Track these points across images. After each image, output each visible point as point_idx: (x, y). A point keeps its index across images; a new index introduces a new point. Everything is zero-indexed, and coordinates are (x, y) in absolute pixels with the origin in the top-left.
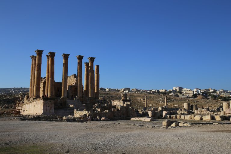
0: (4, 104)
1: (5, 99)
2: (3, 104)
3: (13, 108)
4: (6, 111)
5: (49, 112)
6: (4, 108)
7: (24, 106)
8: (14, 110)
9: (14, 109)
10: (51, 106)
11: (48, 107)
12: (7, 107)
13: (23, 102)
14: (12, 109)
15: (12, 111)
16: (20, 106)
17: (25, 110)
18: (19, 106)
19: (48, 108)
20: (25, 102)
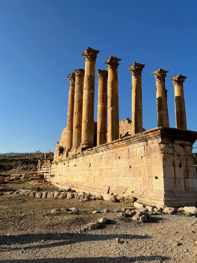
0: (22, 164)
1: (23, 159)
2: (20, 165)
3: (33, 171)
4: (24, 174)
5: (183, 189)
6: (21, 169)
7: (54, 166)
8: (34, 173)
9: (36, 172)
10: (187, 166)
11: (177, 168)
12: (25, 169)
13: (51, 160)
14: (31, 172)
15: (33, 174)
16: (44, 167)
17: (57, 174)
18: (42, 166)
19: (180, 172)
20: (54, 160)
